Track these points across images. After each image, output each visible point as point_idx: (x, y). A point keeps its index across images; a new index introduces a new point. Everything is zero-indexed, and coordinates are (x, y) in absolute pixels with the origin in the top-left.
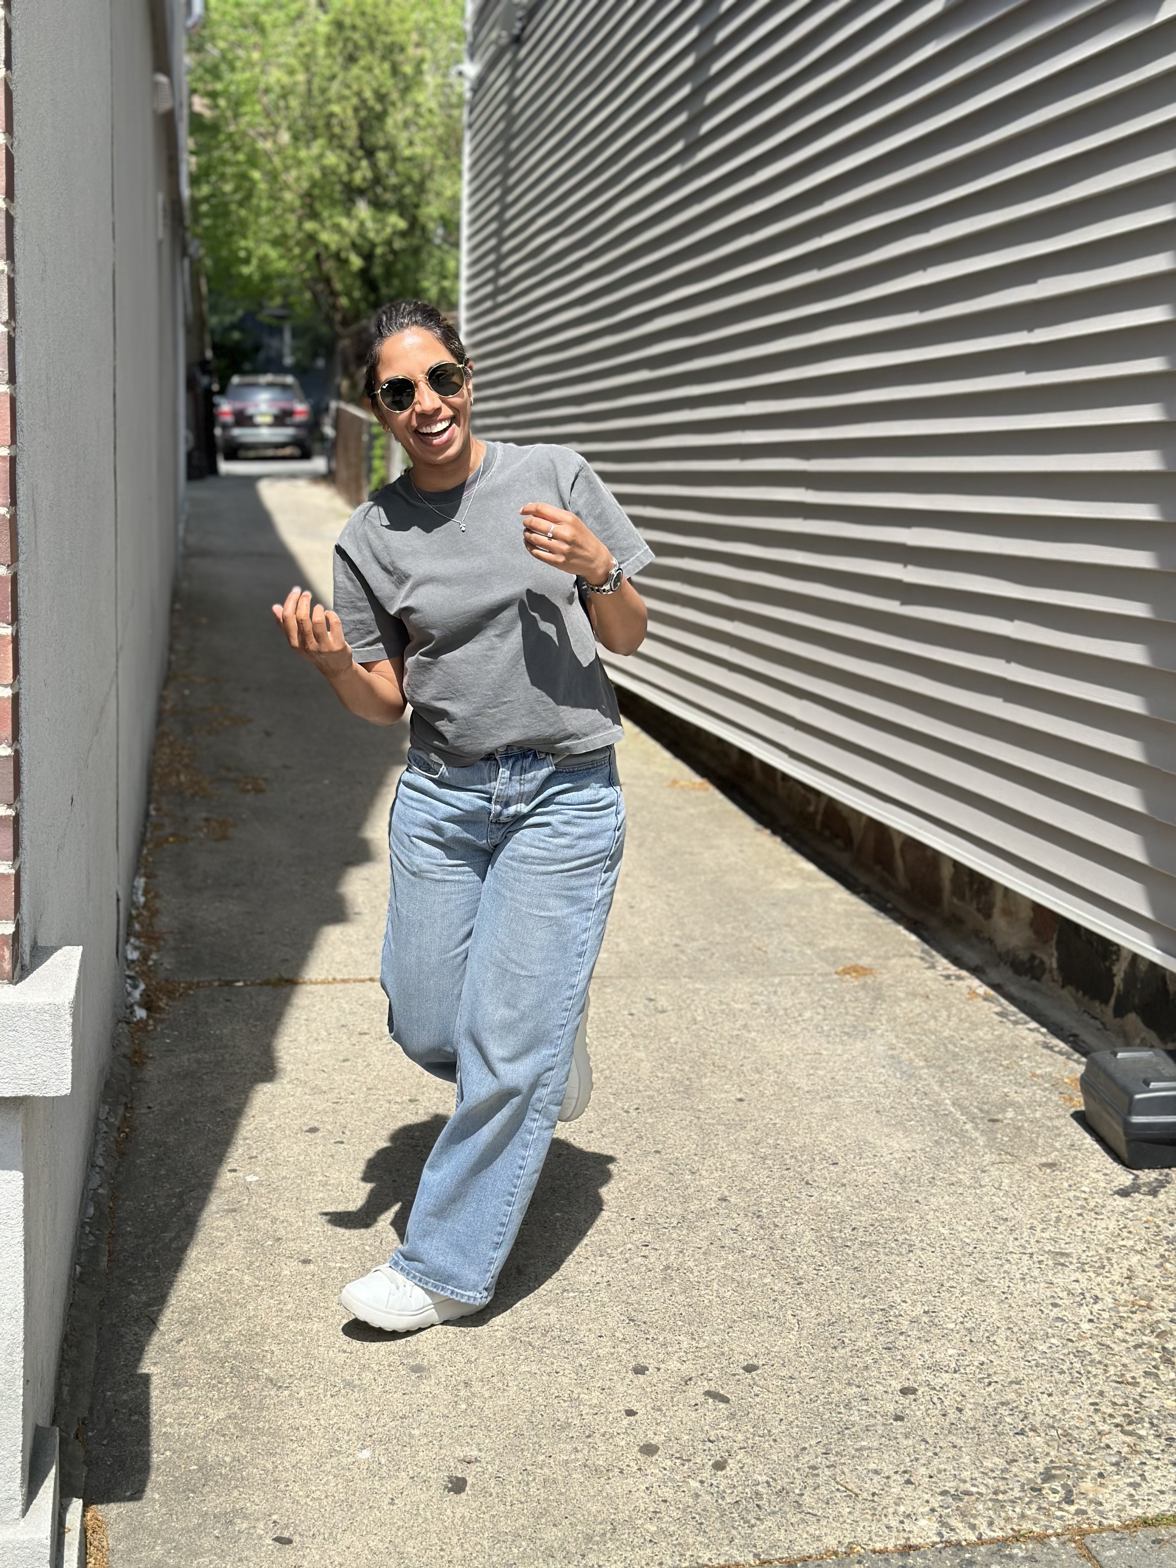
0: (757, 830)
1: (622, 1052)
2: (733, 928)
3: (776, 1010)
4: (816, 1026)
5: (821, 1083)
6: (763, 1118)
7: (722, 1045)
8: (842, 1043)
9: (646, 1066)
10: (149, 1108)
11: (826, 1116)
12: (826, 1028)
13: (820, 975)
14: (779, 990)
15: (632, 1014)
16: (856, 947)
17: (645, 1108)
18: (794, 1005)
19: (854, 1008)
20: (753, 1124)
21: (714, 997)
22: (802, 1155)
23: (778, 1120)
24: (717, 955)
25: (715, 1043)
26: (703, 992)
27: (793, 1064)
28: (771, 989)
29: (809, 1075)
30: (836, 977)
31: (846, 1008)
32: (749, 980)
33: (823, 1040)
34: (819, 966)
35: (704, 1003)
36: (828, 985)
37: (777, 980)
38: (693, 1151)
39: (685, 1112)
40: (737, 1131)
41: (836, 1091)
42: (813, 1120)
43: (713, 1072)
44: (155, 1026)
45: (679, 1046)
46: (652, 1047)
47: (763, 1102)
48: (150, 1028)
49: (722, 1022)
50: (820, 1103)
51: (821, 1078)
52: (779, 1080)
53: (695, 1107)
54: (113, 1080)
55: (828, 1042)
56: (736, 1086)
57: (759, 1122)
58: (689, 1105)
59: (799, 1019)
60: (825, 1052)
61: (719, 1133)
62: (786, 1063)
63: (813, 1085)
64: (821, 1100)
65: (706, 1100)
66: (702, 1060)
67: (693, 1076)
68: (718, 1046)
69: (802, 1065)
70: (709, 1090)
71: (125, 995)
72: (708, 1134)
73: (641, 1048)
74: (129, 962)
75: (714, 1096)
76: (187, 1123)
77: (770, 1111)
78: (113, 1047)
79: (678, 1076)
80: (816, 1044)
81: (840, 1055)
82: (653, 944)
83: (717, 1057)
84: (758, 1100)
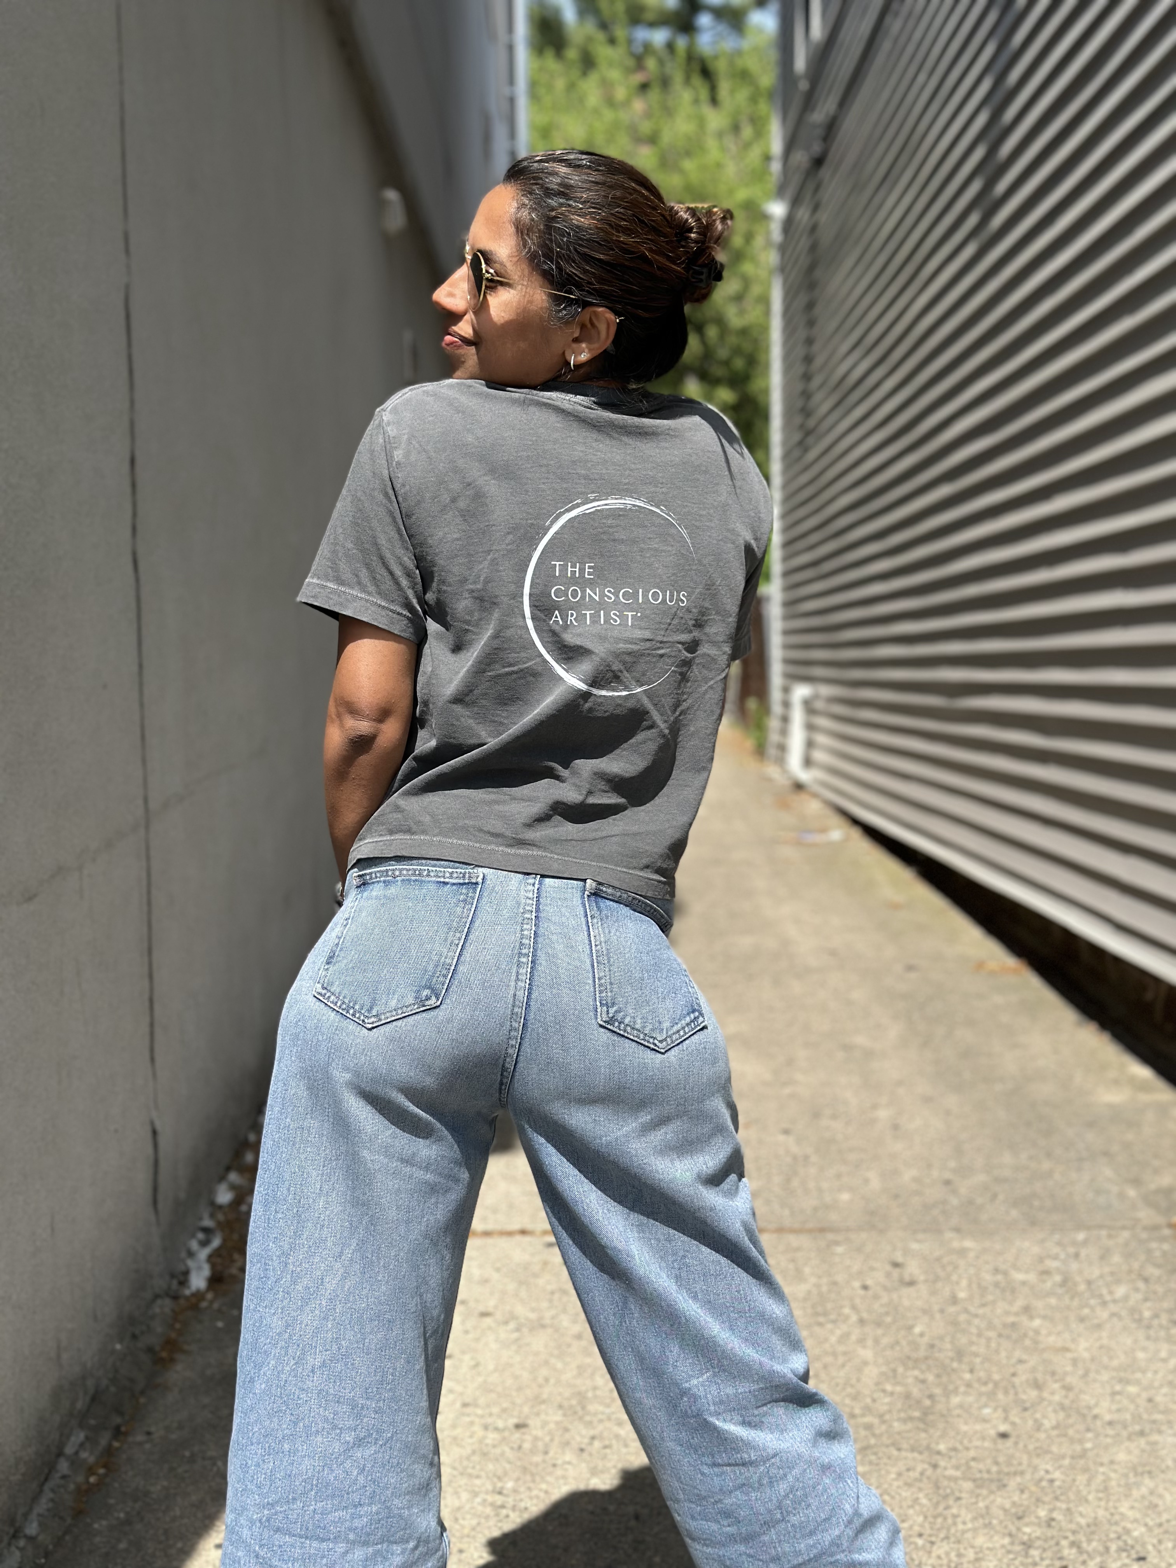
0: (1078, 1024)
1: (841, 1348)
2: (1031, 1158)
3: (1076, 1284)
4: (1133, 1311)
5: (1132, 1407)
6: (1035, 1469)
7: (989, 1339)
9: (871, 1373)
10: (149, 1433)
11: (1134, 1469)
12: (1147, 1314)
13: (1145, 1228)
14: (1083, 1253)
15: (865, 1287)
18: (1101, 1276)
20: (1018, 1479)
21: (987, 1263)
22: (1089, 1541)
23: (1057, 1475)
24: (1001, 1197)
25: (979, 1335)
26: (972, 1255)
27: (1092, 1375)
28: (1071, 1250)
29: (1114, 1394)
30: (1167, 1232)
32: (1041, 1236)
33: (1141, 1334)
34: (1146, 1215)
35: (972, 1271)
36: (1154, 1245)
37: (1081, 1236)
38: (917, 1528)
39: (916, 1455)
40: (992, 1492)
41: (1154, 1422)
42: (1113, 1475)
43: (969, 1385)
44: (211, 1302)
45: (926, 1340)
46: (885, 1341)
47: (1038, 1440)
48: (204, 1304)
49: (994, 1302)
50: (1127, 1444)
51: (1132, 1399)
52: (1067, 1402)
53: (933, 1446)
54: (113, 1389)
55: (1148, 1338)
56: (1000, 1411)
57: (1028, 1476)
58: (925, 1443)
59: (1108, 1298)
60: (1141, 1355)
61: (963, 1495)
62: (1081, 1372)
63: (1119, 1410)
64: (1129, 1438)
65: (952, 1434)
66: (955, 1365)
67: (937, 1391)
68: (983, 1341)
69: (1105, 1376)
70: (959, 1416)
71: (183, 1254)
72: (946, 1497)
73: (870, 1343)
74: (215, 1208)
75: (964, 1428)
76: (192, 1460)
77: (1048, 1457)
78: (134, 1337)
79: (915, 1392)
80: (1129, 1341)
81: (1164, 1360)
82: (916, 1180)
83: (978, 1360)
84: (1030, 1437)
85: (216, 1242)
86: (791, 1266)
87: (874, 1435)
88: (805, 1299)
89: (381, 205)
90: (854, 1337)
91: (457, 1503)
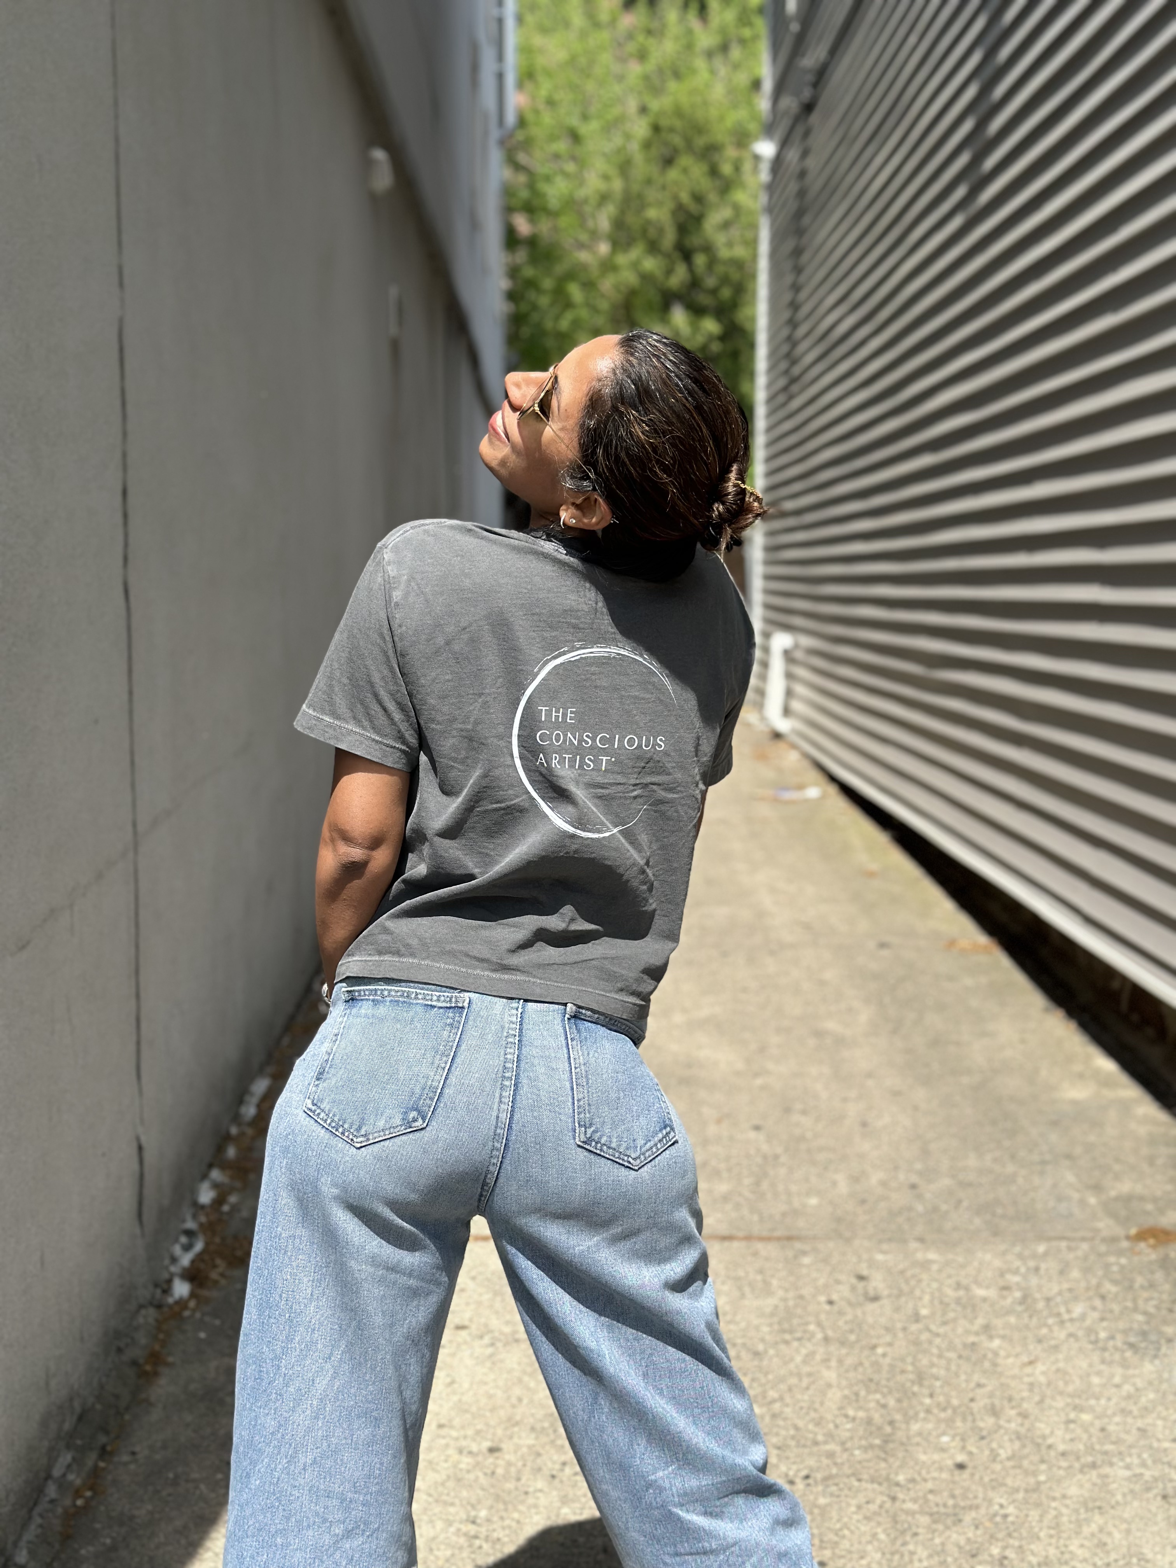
0: (1046, 1010)
1: (806, 1369)
2: (995, 1160)
3: (1035, 1301)
4: (1090, 1331)
5: (1085, 1437)
6: (990, 1502)
7: (949, 1361)
8: (1125, 1364)
9: (835, 1396)
10: (133, 1453)
11: (1085, 1504)
12: (1103, 1335)
13: (1104, 1240)
14: (1043, 1266)
15: (831, 1302)
16: (1159, 1193)
17: (819, 1476)
18: (1060, 1293)
19: (1147, 1300)
20: (973, 1514)
21: (949, 1276)
23: (1011, 1510)
24: (965, 1204)
25: (940, 1356)
26: (935, 1267)
27: (1048, 1401)
28: (1032, 1264)
29: (1069, 1422)
30: (1125, 1244)
31: (1135, 1300)
32: (1002, 1247)
33: (1096, 1358)
34: (1105, 1225)
35: (935, 1285)
36: (1112, 1259)
37: (1041, 1248)
39: (876, 1486)
40: (947, 1528)
41: (1106, 1453)
42: (1064, 1511)
43: (928, 1411)
44: (194, 1310)
45: (888, 1360)
46: (849, 1361)
47: (993, 1472)
48: (187, 1313)
49: (955, 1320)
50: (1080, 1476)
51: (1085, 1428)
52: (1023, 1430)
53: (892, 1476)
54: (98, 1407)
55: (1103, 1362)
56: (958, 1438)
57: (983, 1511)
58: (884, 1473)
59: (1066, 1317)
60: (1096, 1380)
61: (920, 1530)
62: (1037, 1398)
63: (1072, 1440)
64: (1081, 1471)
65: (911, 1463)
66: (916, 1389)
67: (898, 1417)
68: (943, 1362)
69: (1060, 1403)
70: (918, 1444)
71: (167, 1262)
72: (903, 1532)
73: (833, 1363)
74: (197, 1206)
75: (923, 1457)
76: (175, 1483)
77: (1003, 1489)
78: (119, 1350)
79: (877, 1417)
80: (1084, 1364)
81: (1118, 1386)
82: (884, 1184)
83: (938, 1383)
84: (987, 1468)
85: (199, 1246)
86: (759, 1278)
87: (835, 1464)
88: (772, 1315)
89: (368, 164)
90: (818, 1357)
91: (432, 1533)
